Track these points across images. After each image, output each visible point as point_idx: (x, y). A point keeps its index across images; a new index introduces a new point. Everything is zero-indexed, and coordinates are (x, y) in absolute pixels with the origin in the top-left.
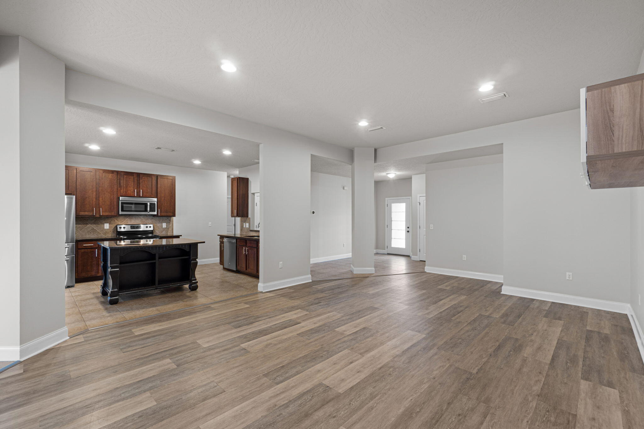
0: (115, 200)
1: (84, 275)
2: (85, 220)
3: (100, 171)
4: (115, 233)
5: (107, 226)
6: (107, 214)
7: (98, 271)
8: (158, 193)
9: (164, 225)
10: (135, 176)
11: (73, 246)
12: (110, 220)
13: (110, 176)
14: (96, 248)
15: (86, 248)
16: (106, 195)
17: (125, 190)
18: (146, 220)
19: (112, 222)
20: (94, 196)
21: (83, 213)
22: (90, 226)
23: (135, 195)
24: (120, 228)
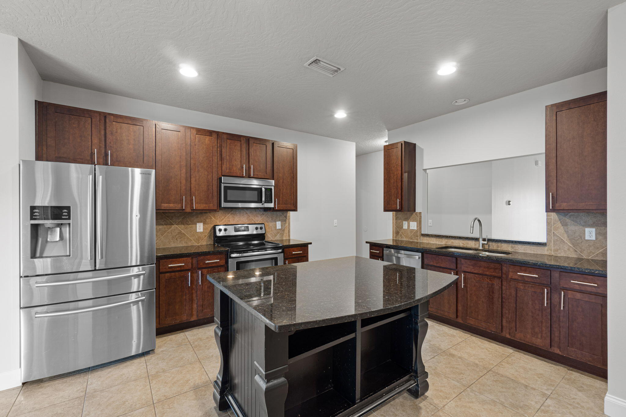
0: (215, 183)
1: (169, 321)
2: (168, 217)
3: (192, 130)
4: (211, 238)
5: (200, 227)
6: (202, 206)
7: (192, 312)
8: (275, 172)
9: (279, 225)
10: (243, 142)
11: (151, 270)
12: (205, 218)
13: (207, 139)
14: (188, 270)
15: (173, 270)
16: (200, 174)
17: (228, 166)
18: (254, 216)
19: (207, 220)
20: (183, 175)
21: (166, 205)
22: (176, 228)
23: (243, 175)
24: (220, 230)
